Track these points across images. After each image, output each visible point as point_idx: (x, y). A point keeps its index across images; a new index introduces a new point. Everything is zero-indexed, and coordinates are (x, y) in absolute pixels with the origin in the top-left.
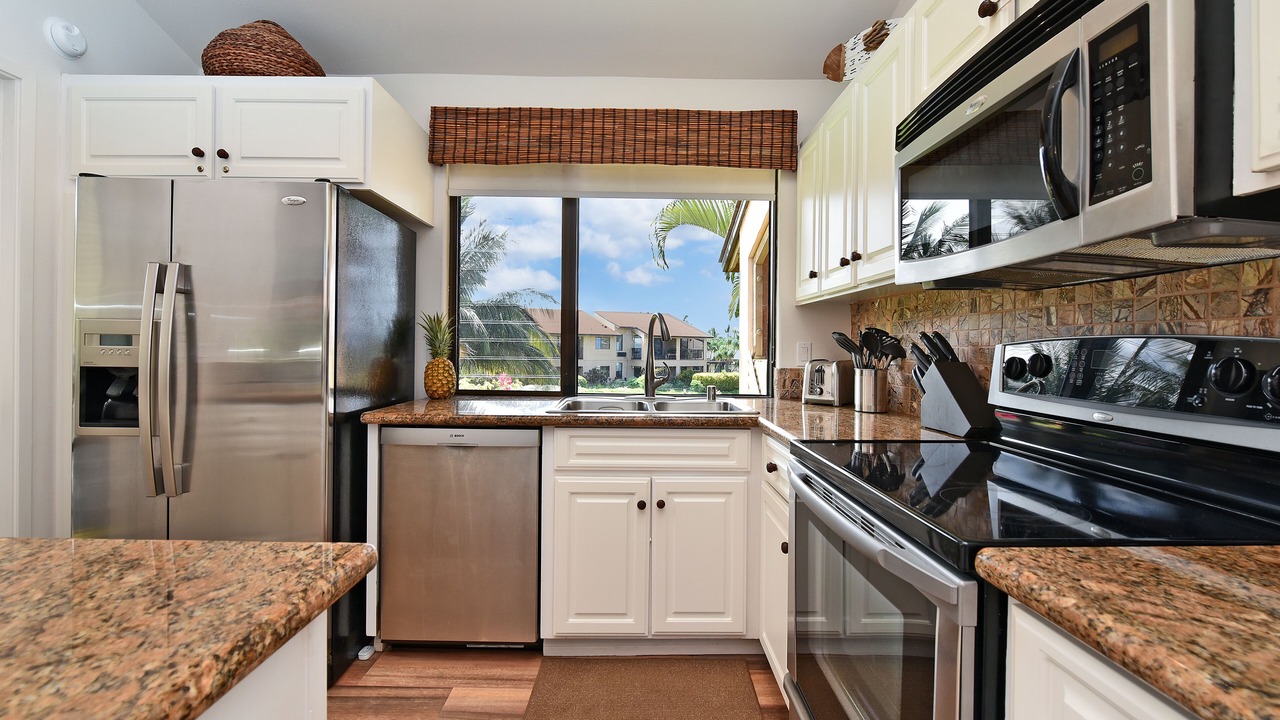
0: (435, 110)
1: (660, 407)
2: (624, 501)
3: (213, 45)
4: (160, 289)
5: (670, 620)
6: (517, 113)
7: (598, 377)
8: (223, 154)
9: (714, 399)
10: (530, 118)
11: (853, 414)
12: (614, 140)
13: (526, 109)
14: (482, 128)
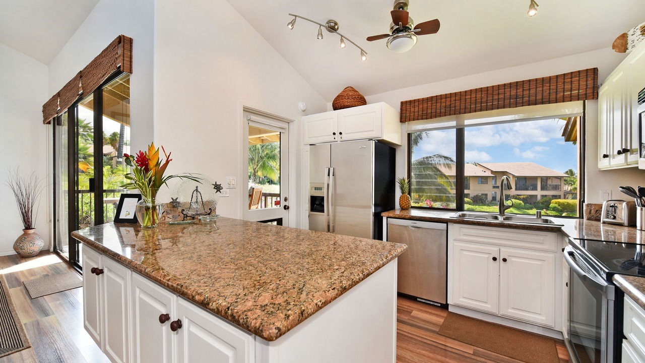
0: (402, 103)
1: (507, 219)
2: (486, 256)
3: (336, 100)
4: (329, 175)
5: (510, 310)
6: (435, 98)
7: (479, 200)
8: (341, 133)
9: (540, 217)
10: (441, 99)
11: (636, 231)
12: (481, 102)
13: (439, 96)
14: (421, 106)
